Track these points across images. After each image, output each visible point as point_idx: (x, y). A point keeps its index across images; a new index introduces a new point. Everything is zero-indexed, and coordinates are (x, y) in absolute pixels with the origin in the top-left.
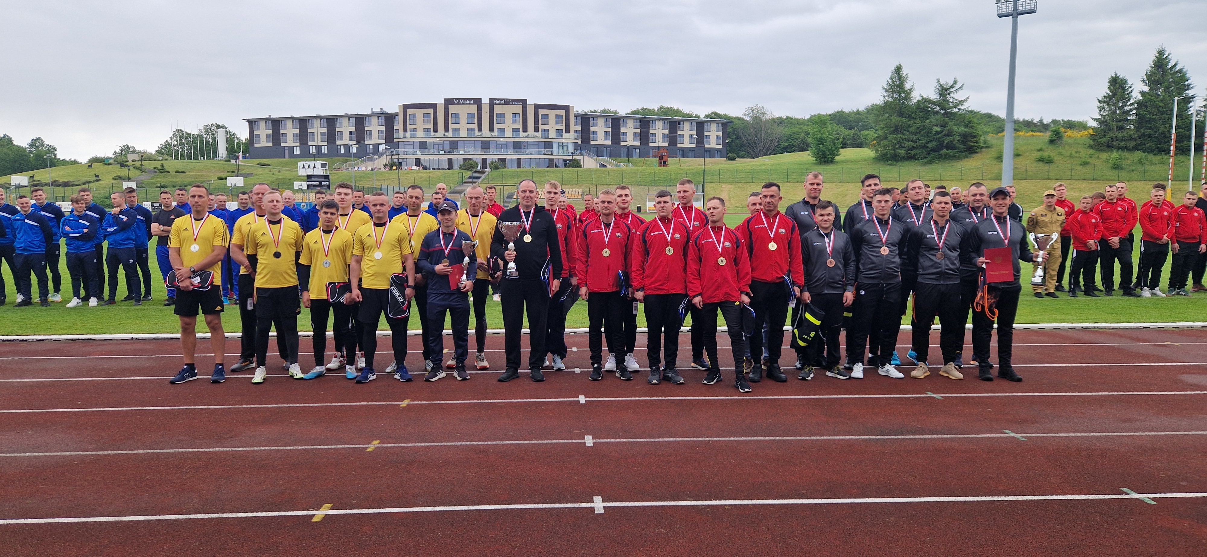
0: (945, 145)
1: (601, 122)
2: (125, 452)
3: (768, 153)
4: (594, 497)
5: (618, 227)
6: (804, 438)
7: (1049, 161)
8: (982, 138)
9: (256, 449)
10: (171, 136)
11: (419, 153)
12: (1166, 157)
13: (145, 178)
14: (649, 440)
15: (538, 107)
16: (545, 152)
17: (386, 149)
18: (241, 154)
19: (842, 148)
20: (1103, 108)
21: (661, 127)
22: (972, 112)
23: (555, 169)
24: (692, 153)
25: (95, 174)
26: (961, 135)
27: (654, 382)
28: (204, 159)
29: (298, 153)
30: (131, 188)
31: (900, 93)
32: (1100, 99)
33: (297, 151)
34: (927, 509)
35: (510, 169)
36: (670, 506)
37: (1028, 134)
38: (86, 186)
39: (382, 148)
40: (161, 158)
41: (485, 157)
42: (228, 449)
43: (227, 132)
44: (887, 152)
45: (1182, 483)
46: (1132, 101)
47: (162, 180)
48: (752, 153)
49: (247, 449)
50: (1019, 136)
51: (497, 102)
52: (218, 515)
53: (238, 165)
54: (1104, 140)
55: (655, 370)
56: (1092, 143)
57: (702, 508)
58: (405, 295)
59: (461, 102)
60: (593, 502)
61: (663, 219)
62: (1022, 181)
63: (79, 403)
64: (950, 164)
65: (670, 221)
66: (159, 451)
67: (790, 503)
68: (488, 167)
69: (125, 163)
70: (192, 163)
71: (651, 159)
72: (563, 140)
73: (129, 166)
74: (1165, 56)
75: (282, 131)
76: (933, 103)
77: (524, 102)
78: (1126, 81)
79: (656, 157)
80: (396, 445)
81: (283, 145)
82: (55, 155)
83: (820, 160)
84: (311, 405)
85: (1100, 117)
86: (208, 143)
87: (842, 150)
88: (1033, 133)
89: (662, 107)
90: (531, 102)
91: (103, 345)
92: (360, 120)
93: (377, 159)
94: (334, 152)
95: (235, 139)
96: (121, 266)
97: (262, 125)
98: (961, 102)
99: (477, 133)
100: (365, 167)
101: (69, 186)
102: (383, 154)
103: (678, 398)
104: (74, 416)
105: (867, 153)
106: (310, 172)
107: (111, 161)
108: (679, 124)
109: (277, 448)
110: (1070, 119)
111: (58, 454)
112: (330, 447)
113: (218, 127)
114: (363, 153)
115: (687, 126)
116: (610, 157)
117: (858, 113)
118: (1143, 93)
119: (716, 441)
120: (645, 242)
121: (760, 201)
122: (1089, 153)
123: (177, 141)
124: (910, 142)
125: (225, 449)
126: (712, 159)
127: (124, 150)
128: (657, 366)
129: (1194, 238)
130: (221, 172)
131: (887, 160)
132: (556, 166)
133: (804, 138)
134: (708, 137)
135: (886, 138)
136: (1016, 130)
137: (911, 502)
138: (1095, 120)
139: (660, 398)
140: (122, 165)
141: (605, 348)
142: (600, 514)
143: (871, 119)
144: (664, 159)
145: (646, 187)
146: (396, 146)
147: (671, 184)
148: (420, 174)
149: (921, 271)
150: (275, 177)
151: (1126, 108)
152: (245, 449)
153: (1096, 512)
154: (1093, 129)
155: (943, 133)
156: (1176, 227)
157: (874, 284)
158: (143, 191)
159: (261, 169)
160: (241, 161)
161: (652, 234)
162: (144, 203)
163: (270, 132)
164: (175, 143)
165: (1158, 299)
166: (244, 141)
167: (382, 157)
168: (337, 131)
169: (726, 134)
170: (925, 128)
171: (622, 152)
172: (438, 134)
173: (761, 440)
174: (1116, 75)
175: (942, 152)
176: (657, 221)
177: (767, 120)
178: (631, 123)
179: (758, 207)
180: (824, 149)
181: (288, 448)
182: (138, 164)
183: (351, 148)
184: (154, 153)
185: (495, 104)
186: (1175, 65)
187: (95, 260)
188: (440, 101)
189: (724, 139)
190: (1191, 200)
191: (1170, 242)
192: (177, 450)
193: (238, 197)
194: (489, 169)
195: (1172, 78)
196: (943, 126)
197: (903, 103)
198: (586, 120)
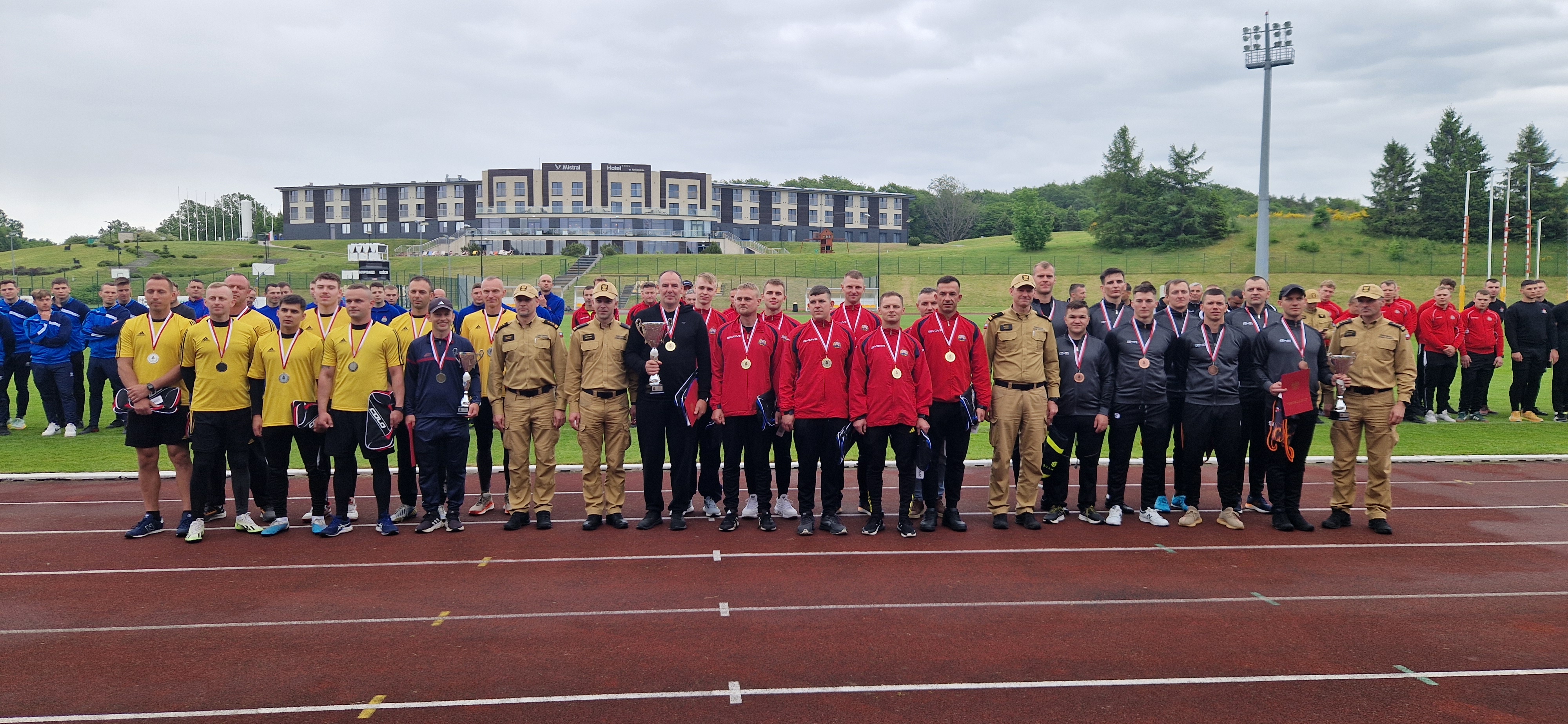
0: (1183, 229)
1: (746, 195)
2: (108, 629)
3: (961, 237)
4: (729, 683)
5: (762, 332)
6: (1000, 604)
7: (1313, 250)
8: (1230, 220)
9: (285, 623)
10: (178, 208)
11: (508, 233)
12: (1458, 246)
13: (143, 264)
14: (802, 607)
15: (664, 175)
16: (674, 233)
17: (465, 227)
18: (271, 234)
19: (1054, 231)
20: (1378, 184)
21: (823, 202)
22: (1217, 187)
23: (687, 255)
24: (863, 236)
25: (74, 259)
26: (1202, 216)
27: (804, 532)
28: (222, 239)
29: (349, 232)
30: (121, 278)
31: (1126, 162)
32: (1375, 172)
33: (346, 229)
34: (1153, 694)
35: (628, 255)
36: (827, 693)
37: (1287, 216)
38: (61, 275)
39: (460, 226)
40: (163, 238)
41: (595, 238)
42: (247, 624)
43: (253, 205)
44: (1111, 237)
45: (1470, 659)
46: (1414, 176)
47: (165, 267)
48: (940, 236)
49: (274, 624)
50: (1276, 218)
51: (611, 168)
52: (233, 711)
53: (267, 248)
54: (1380, 224)
55: (806, 517)
56: (1366, 227)
57: (868, 696)
58: (389, 420)
59: (565, 167)
60: (728, 689)
61: (819, 322)
62: (1280, 275)
63: (48, 564)
64: (1190, 253)
65: (828, 325)
66: (154, 627)
67: (981, 687)
68: (599, 252)
69: (115, 245)
70: (206, 245)
71: (811, 243)
72: (698, 219)
73: (120, 249)
74: (1454, 119)
75: (327, 204)
76: (1168, 175)
77: (647, 169)
78: (1406, 150)
79: (817, 240)
80: (471, 617)
81: (327, 221)
82: (21, 234)
83: (1027, 246)
84: (360, 565)
85: (1375, 195)
86: (227, 218)
87: (1053, 234)
88: (1293, 214)
89: (825, 177)
90: (655, 169)
91: (81, 486)
92: (431, 190)
93: (453, 240)
94: (395, 230)
95: (265, 213)
96: (108, 381)
97: (301, 195)
98: (1203, 175)
99: (585, 208)
100: (438, 251)
101: (39, 274)
102: (461, 234)
103: (841, 553)
104: (41, 582)
105: (1086, 237)
106: (364, 258)
107: (96, 242)
108: (847, 199)
109: (313, 622)
110: (1339, 197)
111: (19, 631)
112: (383, 620)
113: (242, 197)
114: (434, 233)
115: (857, 201)
116: (758, 240)
117: (1074, 187)
118: (1428, 166)
119: (889, 609)
120: (796, 351)
121: (934, 300)
122: (1362, 239)
123: (186, 216)
124: (1140, 225)
125: (243, 624)
126: (889, 244)
127: (114, 227)
128: (809, 512)
129: (1489, 348)
130: (246, 257)
131: (1111, 247)
132: (689, 252)
133: (1007, 218)
134: (884, 216)
135: (1109, 219)
136: (1272, 210)
137: (1132, 686)
138: (1369, 198)
139: (818, 553)
140: (111, 247)
141: (743, 489)
142: (737, 705)
143: (1089, 195)
144: (827, 244)
145: (805, 280)
146: (479, 224)
147: (837, 276)
148: (509, 261)
149: (1189, 389)
150: (317, 264)
151: (1407, 184)
152: (270, 624)
153: (1362, 696)
154: (1366, 210)
155: (1180, 214)
156: (1465, 334)
157: (1133, 405)
158: (139, 281)
159: (299, 253)
160: (272, 243)
161: (805, 341)
162: (139, 297)
163: (311, 205)
164: (184, 218)
165: (1446, 426)
166: (276, 216)
167: (459, 239)
168: (400, 203)
169: (906, 212)
170: (1158, 207)
171: (774, 234)
172: (534, 209)
173: (945, 607)
174: (1394, 142)
175: (1179, 237)
176: (811, 325)
177: (959, 195)
178: (785, 197)
179: (930, 307)
180: (1032, 233)
181: (329, 622)
182: (132, 246)
183: (419, 226)
184: (154, 231)
185: (609, 171)
186: (1467, 131)
187: (72, 374)
188: (537, 167)
189: (904, 218)
190: (1483, 301)
191: (1458, 352)
192: (179, 626)
193: (266, 290)
194: (600, 255)
195: (1464, 146)
196: (1181, 204)
197: (1130, 176)
198: (727, 192)
